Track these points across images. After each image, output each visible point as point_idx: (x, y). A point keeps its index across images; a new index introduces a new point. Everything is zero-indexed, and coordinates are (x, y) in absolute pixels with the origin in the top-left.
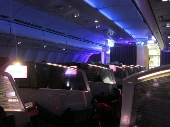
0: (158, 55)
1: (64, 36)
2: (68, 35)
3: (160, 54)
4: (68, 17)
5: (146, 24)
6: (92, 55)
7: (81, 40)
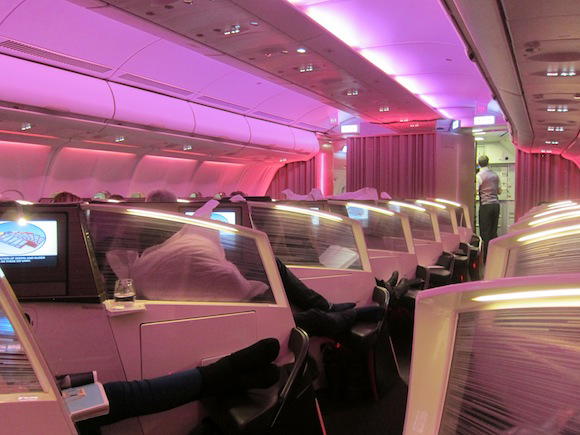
0: (507, 162)
1: (188, 101)
2: (201, 95)
3: (513, 159)
4: (200, 35)
5: (475, 64)
6: (286, 165)
7: (245, 113)
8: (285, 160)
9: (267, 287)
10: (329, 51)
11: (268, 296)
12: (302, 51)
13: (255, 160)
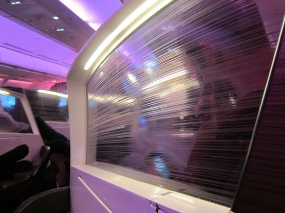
6: (56, 84)
7: (31, 54)
8: (55, 81)
9: (29, 126)
10: (70, 19)
11: (30, 131)
12: (56, 18)
13: (38, 80)
